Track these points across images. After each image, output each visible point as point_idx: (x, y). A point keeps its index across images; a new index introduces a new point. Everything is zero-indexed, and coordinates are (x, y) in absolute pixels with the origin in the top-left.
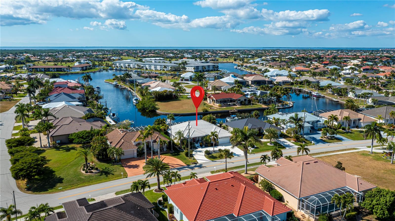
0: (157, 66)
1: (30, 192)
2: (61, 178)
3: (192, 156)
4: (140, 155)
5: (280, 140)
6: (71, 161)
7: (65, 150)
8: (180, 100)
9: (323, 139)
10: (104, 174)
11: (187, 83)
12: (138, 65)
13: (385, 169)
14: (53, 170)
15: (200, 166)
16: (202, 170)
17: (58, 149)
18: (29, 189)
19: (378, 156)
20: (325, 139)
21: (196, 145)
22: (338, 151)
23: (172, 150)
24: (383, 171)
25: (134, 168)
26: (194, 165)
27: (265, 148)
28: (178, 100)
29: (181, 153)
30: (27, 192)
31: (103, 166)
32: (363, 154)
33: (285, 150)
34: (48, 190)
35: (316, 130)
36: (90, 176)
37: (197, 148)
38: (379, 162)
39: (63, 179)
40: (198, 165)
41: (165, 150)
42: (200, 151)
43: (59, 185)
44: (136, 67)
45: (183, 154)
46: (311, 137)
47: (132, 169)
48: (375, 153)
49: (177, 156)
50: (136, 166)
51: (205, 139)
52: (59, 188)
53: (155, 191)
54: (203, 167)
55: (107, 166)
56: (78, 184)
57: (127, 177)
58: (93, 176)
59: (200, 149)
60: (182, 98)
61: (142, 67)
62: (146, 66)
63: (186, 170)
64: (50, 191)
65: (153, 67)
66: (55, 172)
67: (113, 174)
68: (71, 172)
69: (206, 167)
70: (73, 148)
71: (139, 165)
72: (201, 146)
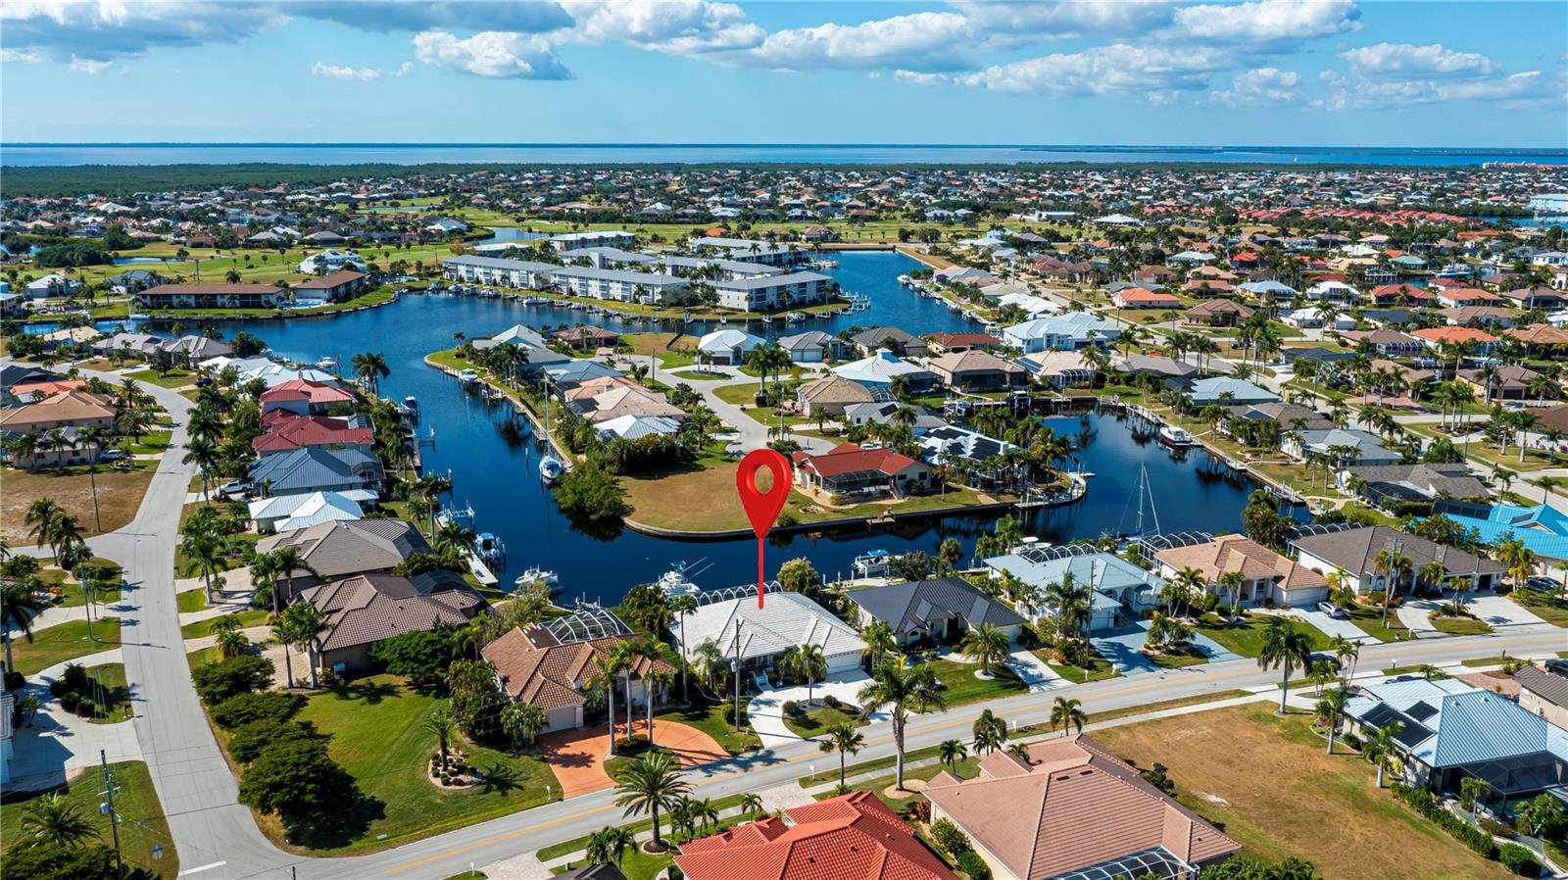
0: (611, 285)
1: (302, 848)
2: (378, 803)
3: (744, 720)
4: (594, 721)
5: (1015, 659)
6: (391, 739)
7: (364, 699)
8: (700, 468)
9: (1151, 652)
10: (495, 787)
11: (724, 376)
12: (538, 277)
13: (1305, 774)
14: (347, 772)
15: (769, 759)
16: (774, 771)
17: (343, 693)
18: (295, 839)
19: (1299, 723)
20: (1157, 652)
21: (758, 680)
22: (1186, 701)
23: (686, 700)
24: (1295, 781)
25: (578, 766)
26: (750, 755)
27: (967, 689)
28: (693, 470)
29: (713, 711)
30: (294, 848)
31: (491, 758)
32: (1257, 717)
33: (1027, 696)
34: (350, 844)
35: (1136, 614)
36: (457, 796)
37: (759, 692)
38: (1296, 746)
39: (382, 805)
40: (761, 752)
41: (664, 699)
42: (769, 703)
43: (375, 825)
44: (533, 283)
45: (718, 713)
46: (1112, 645)
47: (572, 768)
48: (1295, 712)
49: (700, 722)
50: (583, 760)
51: (783, 662)
52: (379, 837)
53: (645, 849)
54: (777, 761)
55: (499, 761)
56: (429, 821)
57: (561, 800)
58: (466, 796)
59: (767, 695)
60: (708, 456)
61: (556, 285)
62: (568, 283)
63: (728, 771)
64: (356, 844)
65: (594, 289)
66: (355, 779)
67: (521, 787)
68: (401, 781)
69: (784, 760)
70: (388, 690)
71: (591, 756)
72: (774, 685)
